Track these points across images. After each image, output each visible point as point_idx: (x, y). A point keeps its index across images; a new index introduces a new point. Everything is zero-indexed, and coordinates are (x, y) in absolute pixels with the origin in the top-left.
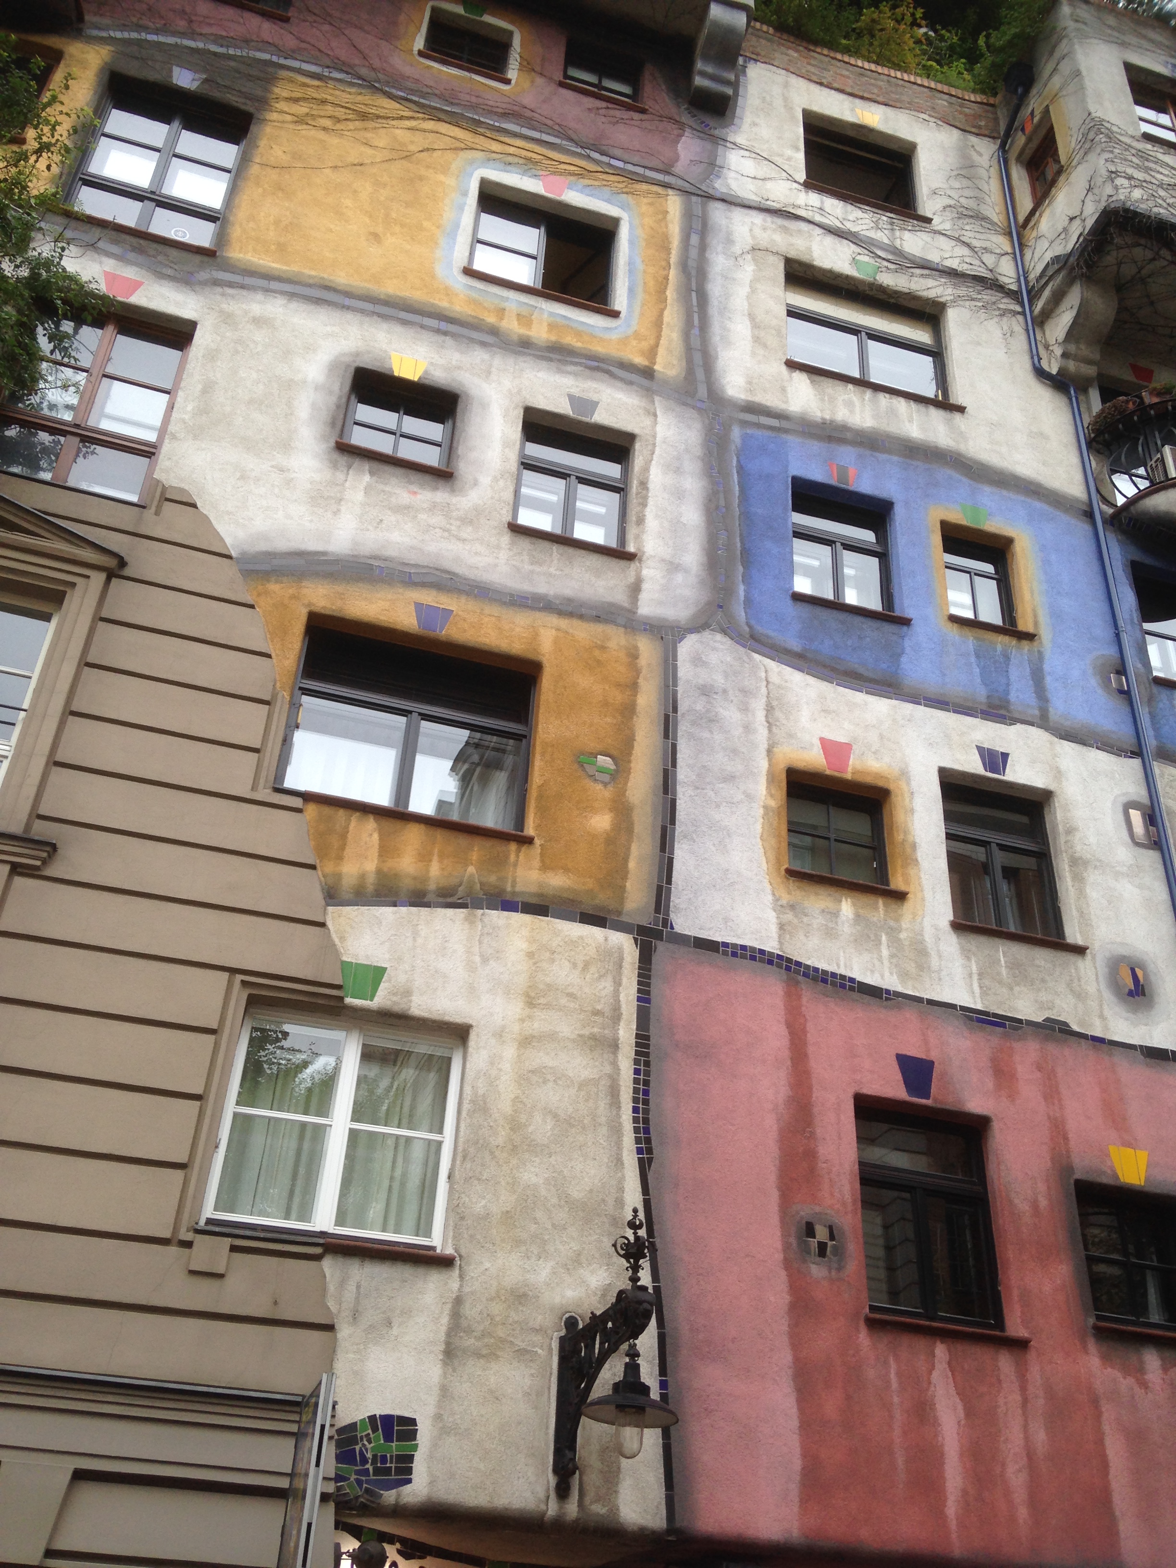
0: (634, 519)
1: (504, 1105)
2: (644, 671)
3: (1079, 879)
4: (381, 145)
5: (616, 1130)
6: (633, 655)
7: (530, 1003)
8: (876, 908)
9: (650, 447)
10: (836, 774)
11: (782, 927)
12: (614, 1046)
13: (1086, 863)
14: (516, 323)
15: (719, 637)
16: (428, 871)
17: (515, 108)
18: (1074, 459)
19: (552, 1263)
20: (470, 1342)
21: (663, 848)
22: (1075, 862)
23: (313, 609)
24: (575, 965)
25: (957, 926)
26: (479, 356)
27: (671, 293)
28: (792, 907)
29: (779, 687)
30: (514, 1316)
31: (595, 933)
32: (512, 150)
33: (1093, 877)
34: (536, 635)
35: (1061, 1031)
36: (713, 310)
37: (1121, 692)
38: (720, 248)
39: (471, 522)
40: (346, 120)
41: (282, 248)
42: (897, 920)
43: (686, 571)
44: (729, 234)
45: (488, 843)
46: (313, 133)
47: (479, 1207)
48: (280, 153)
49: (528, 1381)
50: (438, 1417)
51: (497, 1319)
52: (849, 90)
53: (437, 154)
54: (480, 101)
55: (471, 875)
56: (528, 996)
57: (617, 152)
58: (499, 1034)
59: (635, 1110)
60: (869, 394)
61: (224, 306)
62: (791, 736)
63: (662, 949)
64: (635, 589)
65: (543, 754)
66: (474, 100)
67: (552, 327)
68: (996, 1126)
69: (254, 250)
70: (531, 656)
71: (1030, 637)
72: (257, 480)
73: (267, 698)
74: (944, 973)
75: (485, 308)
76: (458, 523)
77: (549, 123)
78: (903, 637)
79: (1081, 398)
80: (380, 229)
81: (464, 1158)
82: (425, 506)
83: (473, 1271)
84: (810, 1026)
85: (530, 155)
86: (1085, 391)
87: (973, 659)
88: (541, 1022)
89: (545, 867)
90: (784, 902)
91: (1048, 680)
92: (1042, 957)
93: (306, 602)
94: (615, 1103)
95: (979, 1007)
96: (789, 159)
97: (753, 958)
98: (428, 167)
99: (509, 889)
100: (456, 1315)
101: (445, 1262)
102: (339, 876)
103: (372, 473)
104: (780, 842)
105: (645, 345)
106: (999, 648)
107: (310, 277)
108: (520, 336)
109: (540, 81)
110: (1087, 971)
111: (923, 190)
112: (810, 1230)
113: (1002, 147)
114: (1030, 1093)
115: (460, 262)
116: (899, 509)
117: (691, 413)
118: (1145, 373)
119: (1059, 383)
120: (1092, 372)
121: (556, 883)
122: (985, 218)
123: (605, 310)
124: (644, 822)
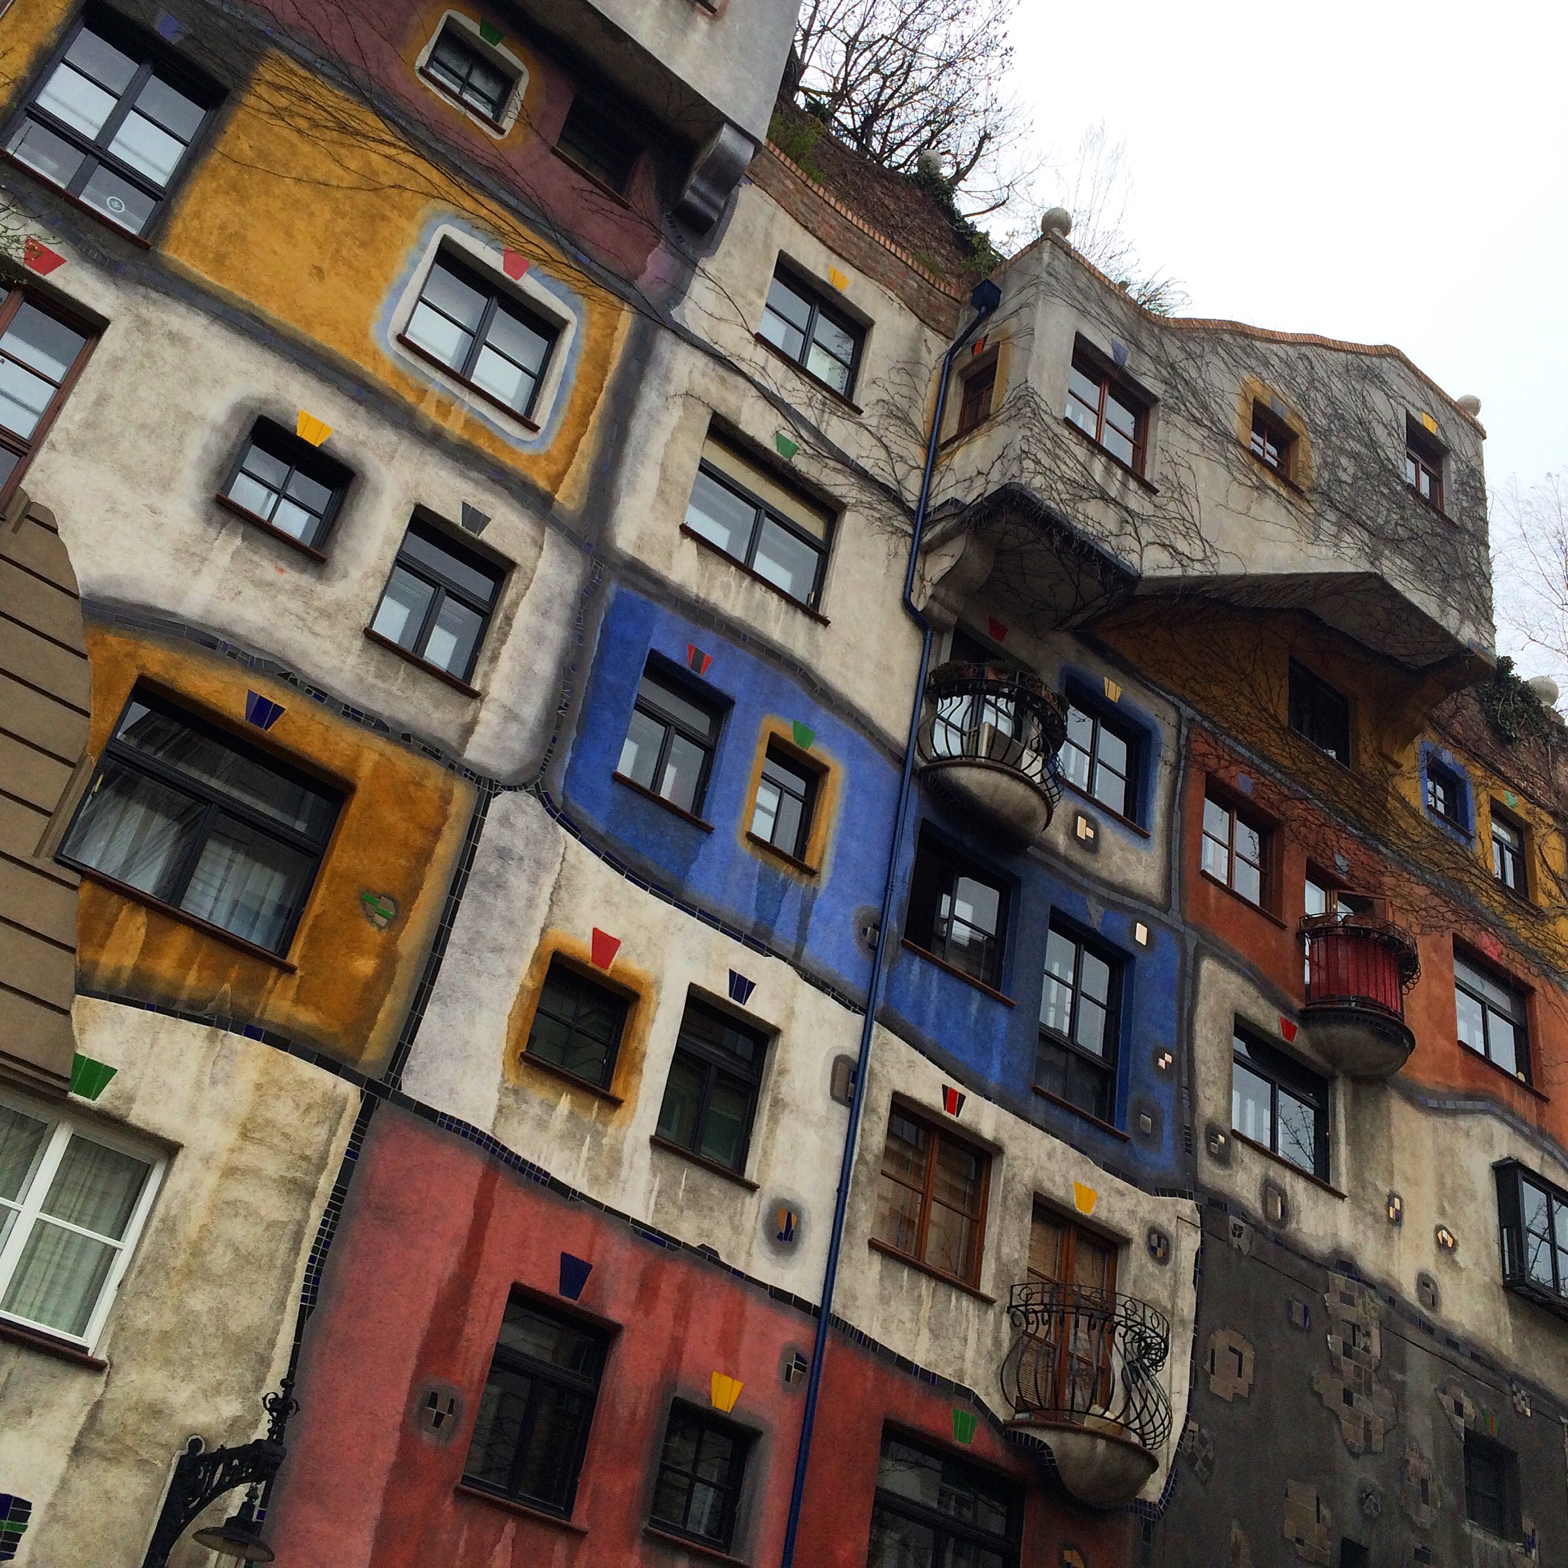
0: (489, 654)
1: (190, 1229)
2: (451, 820)
3: (774, 1119)
4: (353, 165)
5: (288, 1275)
6: (446, 799)
7: (245, 1135)
8: (591, 1110)
9: (526, 581)
10: (597, 968)
11: (500, 1109)
12: (310, 1193)
13: (785, 1106)
14: (434, 409)
15: (532, 800)
16: (184, 979)
17: (500, 164)
18: (908, 701)
19: (192, 1387)
20: (99, 1444)
21: (415, 1007)
22: (776, 1102)
23: (148, 674)
24: (298, 1106)
25: (656, 1143)
26: (388, 436)
27: (593, 419)
28: (516, 1092)
29: (573, 867)
30: (145, 1428)
31: (325, 1079)
32: (483, 212)
33: (786, 1120)
34: (357, 757)
35: (710, 1259)
36: (630, 449)
37: (871, 946)
38: (655, 383)
39: (329, 616)
40: (326, 127)
41: (220, 260)
42: (605, 1125)
43: (522, 724)
44: (669, 370)
45: (250, 963)
46: (286, 133)
47: (141, 1322)
48: (245, 147)
49: (141, 1490)
50: (52, 1506)
51: (129, 1428)
52: (830, 243)
53: (408, 194)
54: (468, 145)
55: (225, 993)
56: (244, 1126)
57: (587, 246)
58: (206, 1161)
59: (312, 1259)
60: (747, 581)
61: (143, 311)
62: (568, 919)
63: (384, 1105)
64: (468, 730)
65: (330, 882)
66: (461, 142)
67: (468, 423)
68: (625, 1335)
69: (191, 254)
70: (347, 776)
71: (812, 873)
72: (127, 516)
73: (74, 760)
74: (629, 1184)
75: (407, 384)
76: (316, 614)
77: (529, 191)
78: (700, 844)
79: (935, 639)
80: (325, 265)
81: (140, 1272)
82: (288, 587)
83: (118, 1381)
84: (495, 1213)
85: (500, 223)
86: (941, 634)
87: (755, 882)
88: (251, 1156)
89: (297, 1001)
90: (510, 1085)
91: (813, 919)
92: (717, 1187)
93: (140, 663)
94: (295, 1250)
95: (649, 1222)
96: (750, 304)
97: (465, 1134)
98: (393, 207)
99: (257, 1016)
100: (93, 1417)
101: (96, 1367)
102: (95, 964)
103: (244, 539)
104: (524, 1024)
105: (553, 469)
106: (782, 875)
107: (241, 301)
108: (435, 425)
109: (534, 140)
110: (753, 1210)
111: (865, 375)
112: (433, 1400)
113: (951, 353)
114: (664, 1311)
115: (396, 326)
116: (737, 713)
117: (575, 555)
118: (999, 630)
119: (920, 620)
120: (952, 619)
121: (306, 1017)
122: (911, 424)
123: (525, 421)
124: (405, 976)
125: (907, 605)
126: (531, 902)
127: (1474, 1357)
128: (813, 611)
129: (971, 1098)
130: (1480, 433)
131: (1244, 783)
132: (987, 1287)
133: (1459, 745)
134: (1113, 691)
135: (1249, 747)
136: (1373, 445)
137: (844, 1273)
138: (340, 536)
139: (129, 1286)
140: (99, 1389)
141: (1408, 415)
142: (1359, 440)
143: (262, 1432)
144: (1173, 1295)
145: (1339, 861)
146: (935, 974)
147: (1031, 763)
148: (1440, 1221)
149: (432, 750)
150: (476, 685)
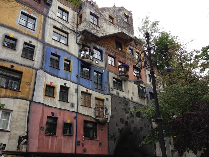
0: (34, 56)
1: (15, 118)
2: (33, 74)
3: (70, 96)
4: (10, 5)
5: (26, 120)
6: (33, 72)
7: (19, 108)
8: (52, 99)
9: (37, 48)
10: (51, 85)
11: (43, 101)
12: (26, 112)
14: (24, 31)
15: (41, 70)
16: (10, 95)
17: (26, 2)
18: (78, 53)
19: (19, 131)
20: (11, 138)
21: (33, 93)
22: (70, 94)
24: (23, 104)
25: (59, 100)
26: (20, 35)
27: (41, 29)
28: (45, 99)
29: (47, 76)
30: (15, 136)
31: (26, 101)
32: (25, 8)
34: (23, 69)
35: (66, 110)
36: (45, 31)
37: (77, 78)
42: (54, 100)
43: (39, 62)
44: (48, 22)
45: (16, 92)
46: (2, 3)
47: (12, 127)
49: (16, 141)
50: (8, 144)
51: (13, 136)
52: (63, 4)
53: (17, 7)
55: (14, 95)
57: (37, 9)
58: (16, 111)
60: (60, 43)
62: (47, 81)
63: (32, 102)
64: (34, 64)
65: (22, 82)
67: (28, 32)
68: (59, 118)
70: (22, 71)
71: (71, 72)
74: (57, 105)
75: (21, 29)
76: (16, 55)
77: (30, 4)
78: (59, 71)
79: (80, 46)
80: (9, 17)
81: (11, 122)
82: (12, 53)
83: (12, 132)
84: (44, 110)
85: (27, 8)
87: (65, 74)
88: (20, 110)
89: (21, 94)
91: (71, 76)
92: (66, 103)
94: (26, 117)
95: (60, 108)
96: (56, 12)
97: (40, 104)
98: (16, 9)
99: (18, 97)
100: (10, 136)
101: (9, 131)
103: (7, 49)
104: (44, 92)
105: (38, 35)
108: (24, 33)
110: (69, 104)
111: (69, 18)
112: (41, 128)
113: (78, 14)
114: (62, 115)
115: (18, 22)
116: (61, 57)
117: (42, 44)
118: (86, 43)
119: (78, 44)
120: (81, 43)
121: (23, 96)
122: (75, 23)
123: (34, 30)
124: (32, 90)
125: (77, 43)
126: (43, 80)
127: (136, 103)
128: (67, 45)
129: (89, 90)
130: (132, 14)
131: (112, 54)
132: (92, 107)
133: (132, 46)
134: (98, 47)
135: (112, 50)
136: (121, 18)
137: (78, 108)
138: (17, 46)
139: (11, 124)
140: (10, 133)
141: (125, 14)
142: (120, 17)
143: (26, 134)
144: (109, 104)
145: (122, 60)
146: (84, 79)
147: (91, 57)
148: (133, 92)
149: (30, 67)
150: (34, 59)
